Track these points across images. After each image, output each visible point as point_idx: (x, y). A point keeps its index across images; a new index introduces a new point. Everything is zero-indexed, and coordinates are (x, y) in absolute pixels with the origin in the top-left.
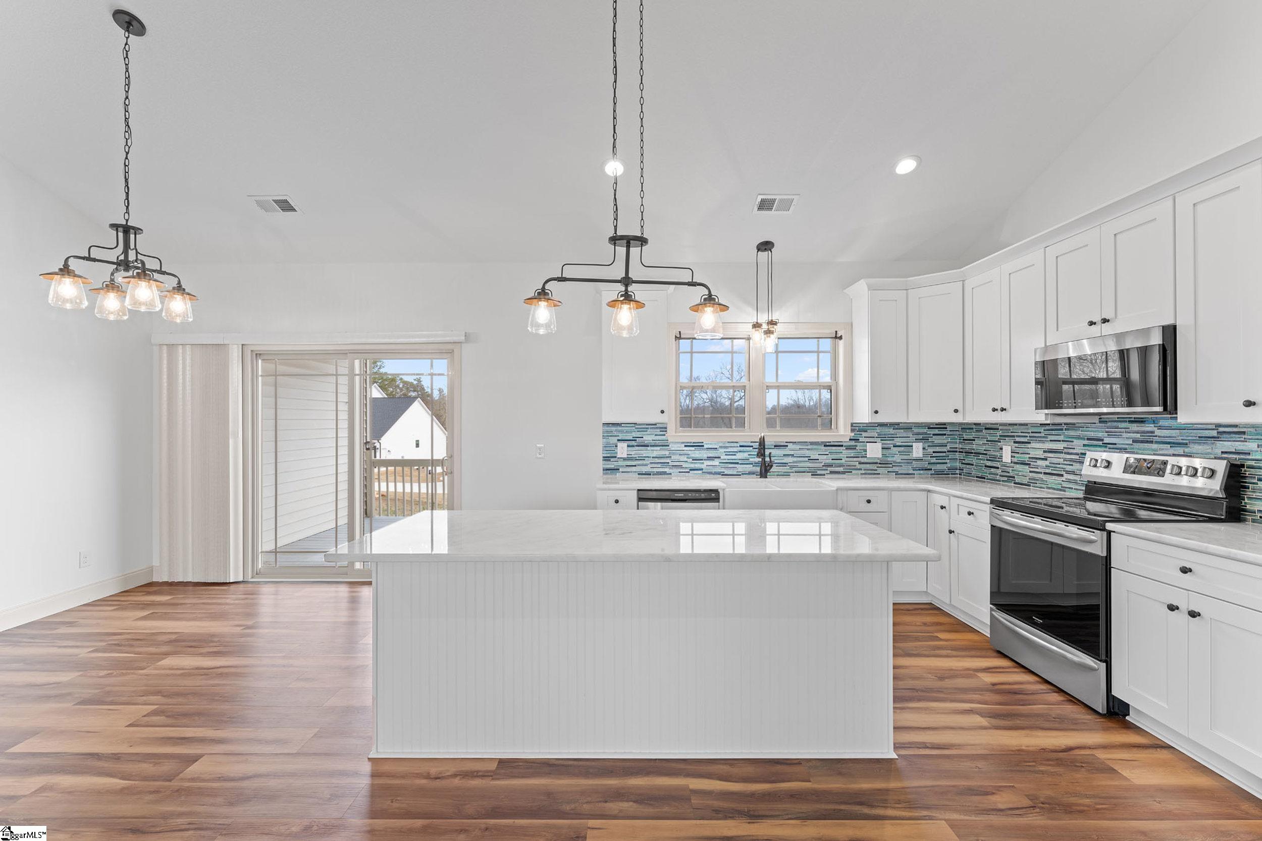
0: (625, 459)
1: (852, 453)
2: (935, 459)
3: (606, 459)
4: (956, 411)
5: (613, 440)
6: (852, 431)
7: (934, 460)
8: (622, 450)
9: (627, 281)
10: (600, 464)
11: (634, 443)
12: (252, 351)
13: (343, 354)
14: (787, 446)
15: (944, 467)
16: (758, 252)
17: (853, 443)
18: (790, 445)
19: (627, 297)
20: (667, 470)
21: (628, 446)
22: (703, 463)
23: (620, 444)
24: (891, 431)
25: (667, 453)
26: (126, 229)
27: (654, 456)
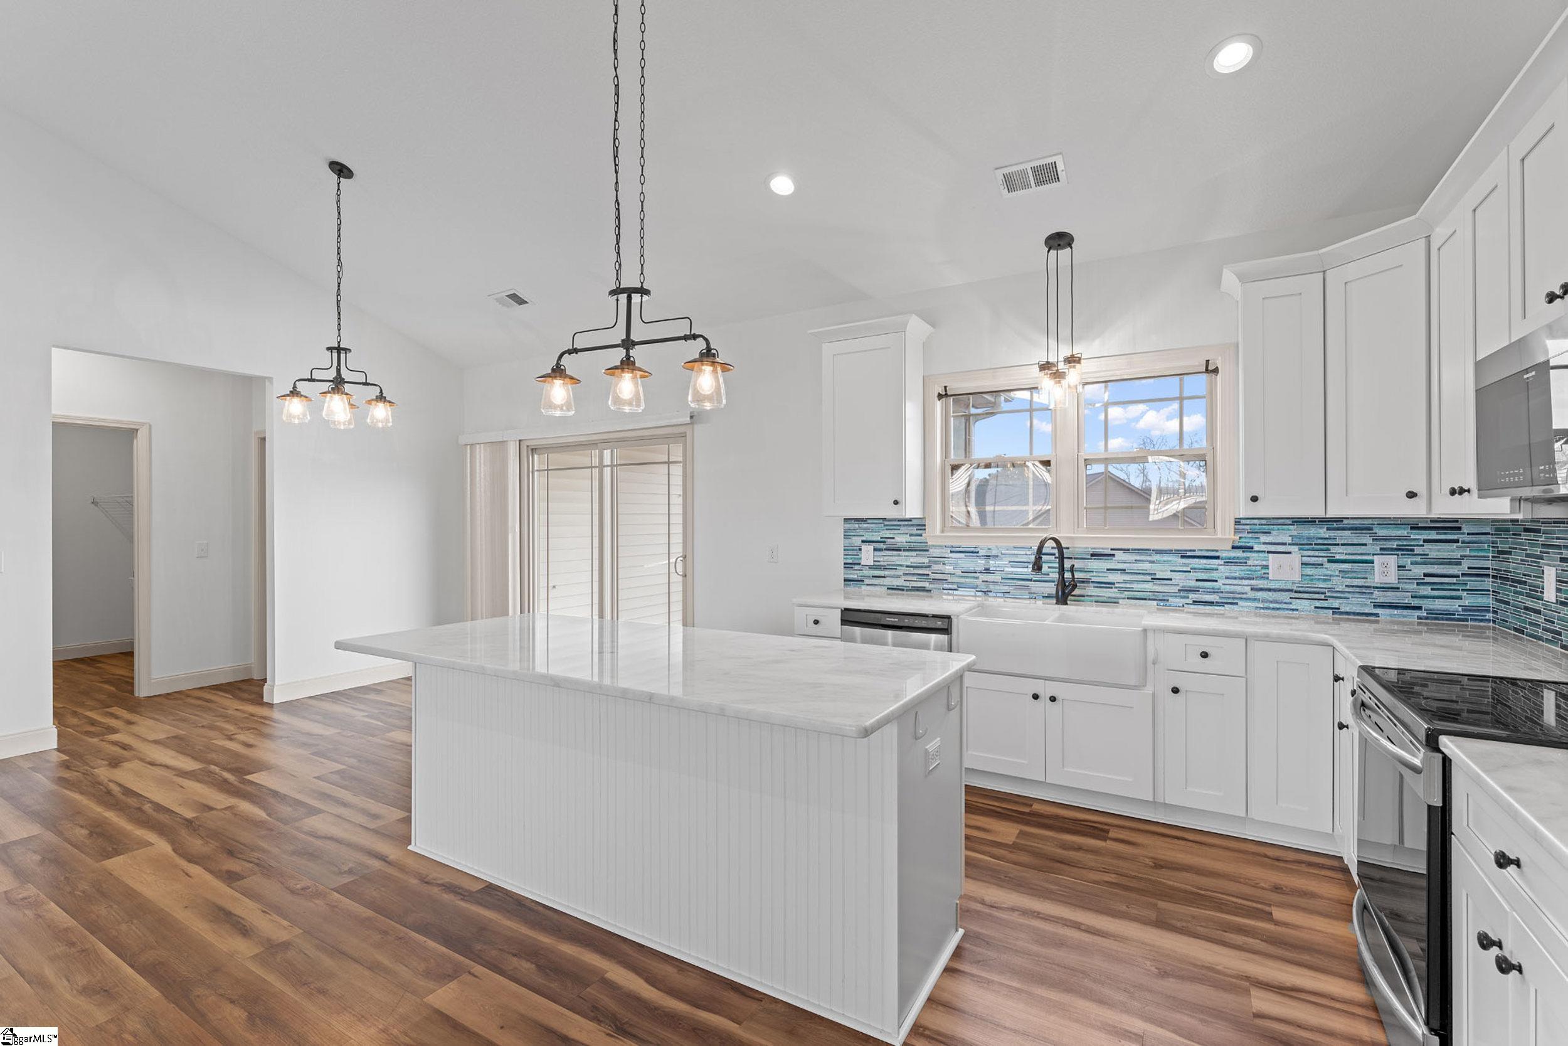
0: (871, 567)
1: (1237, 571)
2: (1430, 588)
3: (848, 566)
4: (1411, 495)
5: (857, 541)
6: (1236, 531)
7: (1426, 590)
8: (868, 555)
9: (628, 344)
10: (840, 574)
11: (882, 546)
12: (528, 446)
13: (592, 445)
14: (1113, 555)
15: (1454, 606)
16: (1048, 252)
17: (1239, 553)
18: (1119, 555)
19: (627, 364)
20: (927, 585)
21: (875, 549)
22: (977, 578)
23: (864, 547)
24: (1322, 532)
25: (926, 560)
26: (339, 349)
27: (909, 564)
